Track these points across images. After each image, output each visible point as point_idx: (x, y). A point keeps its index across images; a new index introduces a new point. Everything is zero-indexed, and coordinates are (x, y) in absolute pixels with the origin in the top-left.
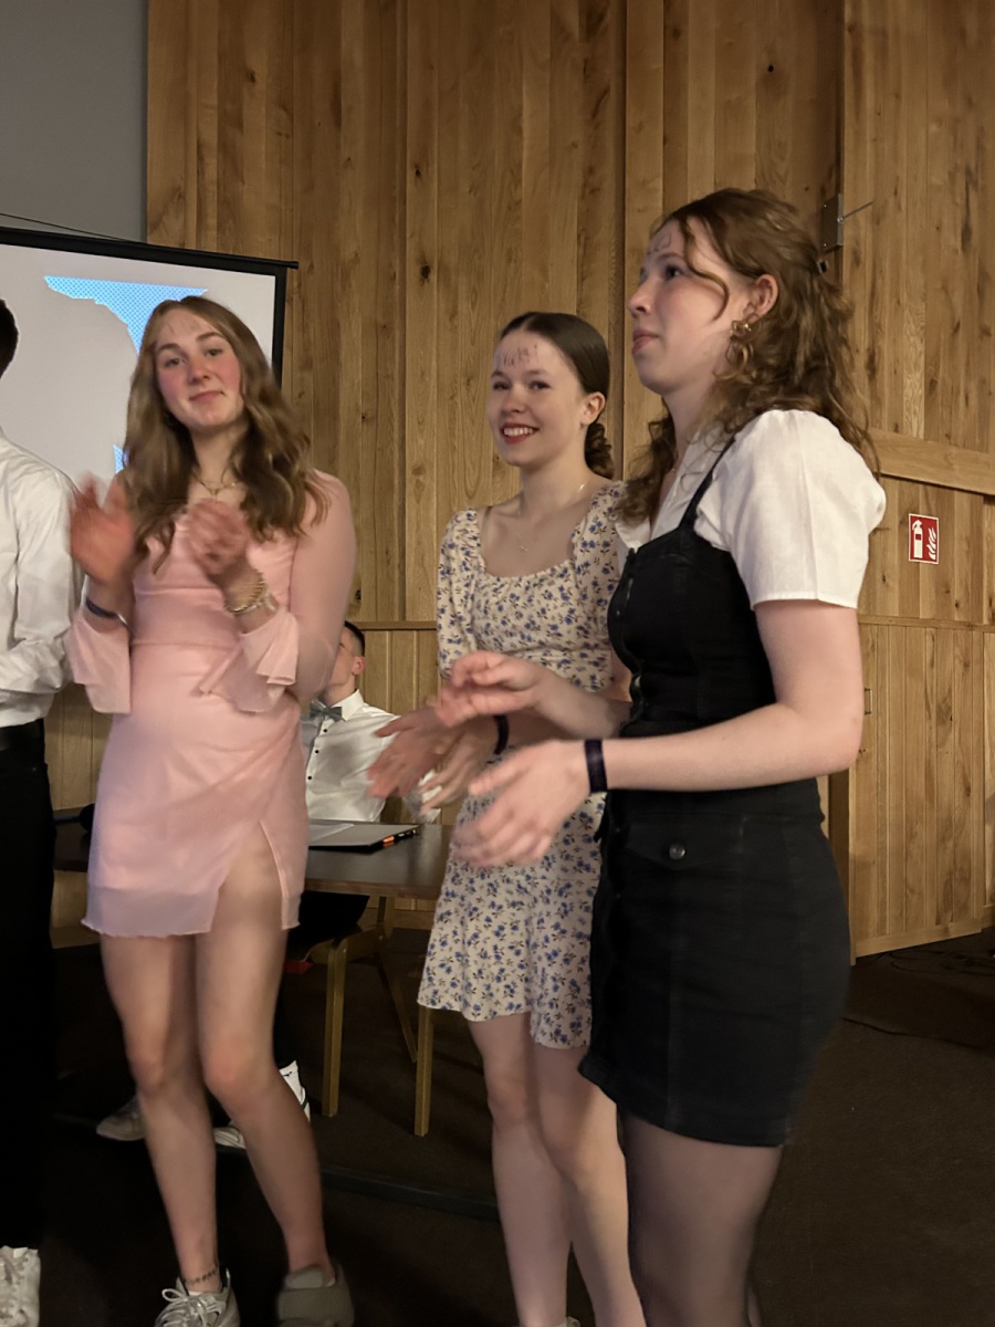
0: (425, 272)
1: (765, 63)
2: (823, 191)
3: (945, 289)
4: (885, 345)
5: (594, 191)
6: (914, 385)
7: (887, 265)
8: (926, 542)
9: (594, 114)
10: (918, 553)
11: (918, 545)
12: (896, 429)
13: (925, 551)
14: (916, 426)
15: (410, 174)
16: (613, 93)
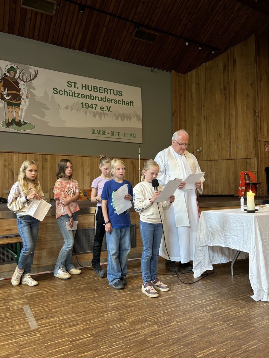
0: (205, 118)
1: (247, 94)
2: (254, 109)
4: (262, 126)
5: (226, 108)
6: (266, 130)
7: (262, 117)
8: (267, 148)
9: (226, 99)
10: (266, 150)
11: (266, 149)
12: (264, 135)
13: (267, 149)
14: (266, 134)
15: (202, 106)
16: (228, 98)
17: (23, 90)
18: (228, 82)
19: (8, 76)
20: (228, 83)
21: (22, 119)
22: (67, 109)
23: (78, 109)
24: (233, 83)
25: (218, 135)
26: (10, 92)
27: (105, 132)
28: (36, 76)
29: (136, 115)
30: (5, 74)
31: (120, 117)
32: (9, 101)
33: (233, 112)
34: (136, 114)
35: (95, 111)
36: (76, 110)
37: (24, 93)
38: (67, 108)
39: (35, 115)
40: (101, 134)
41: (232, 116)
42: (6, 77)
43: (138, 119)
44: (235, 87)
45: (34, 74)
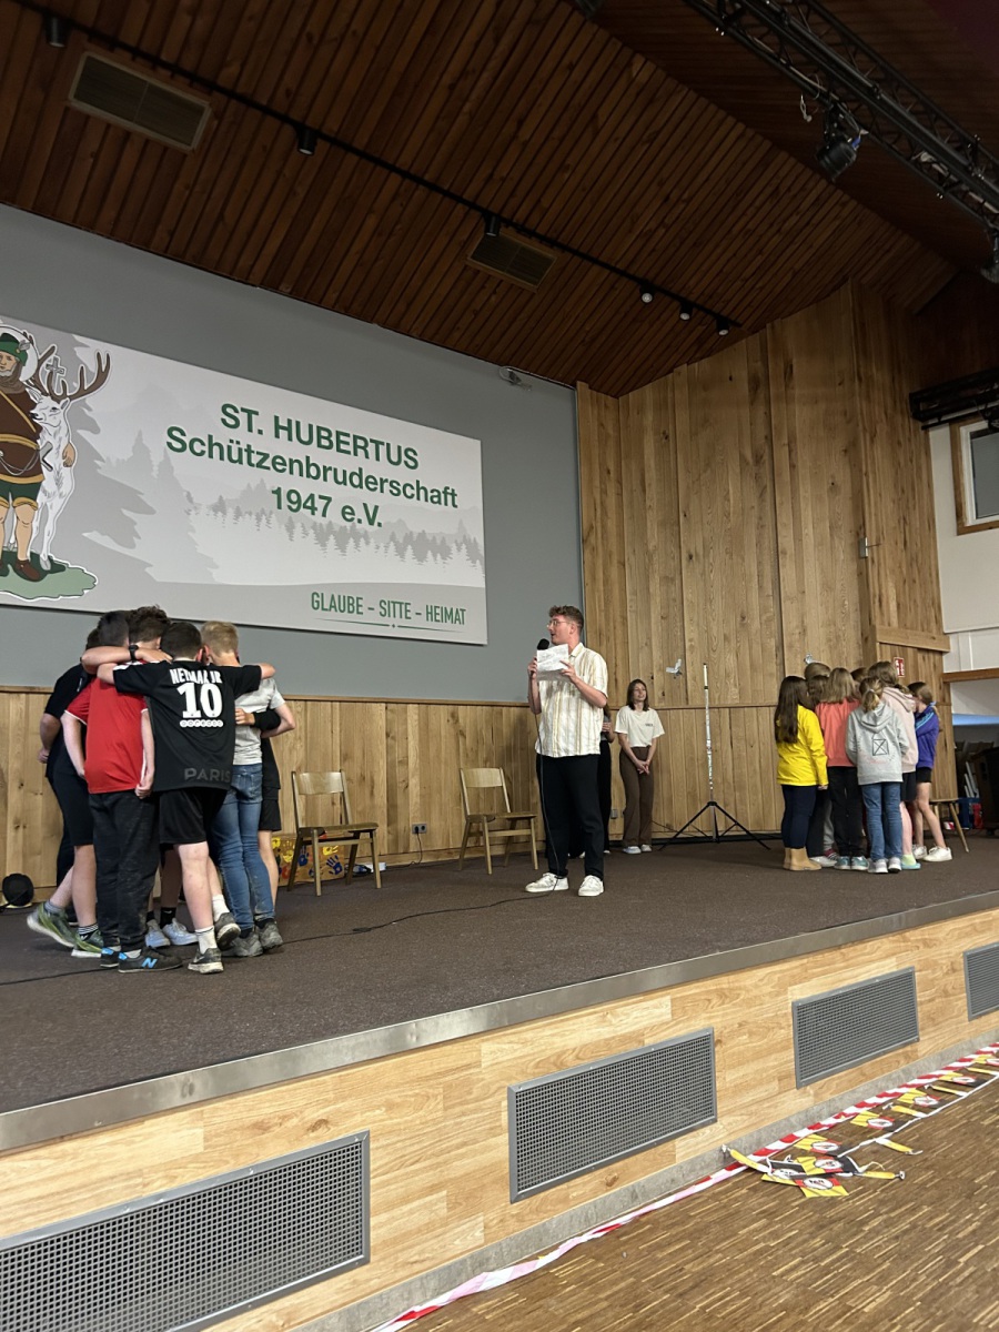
0: (691, 557)
1: (830, 481)
2: (858, 534)
3: (900, 567)
4: (883, 591)
5: (762, 527)
6: (893, 606)
7: (882, 561)
12: (889, 625)
14: (894, 620)
15: (682, 515)
16: (769, 488)
17: (51, 430)
18: (766, 437)
20: (769, 438)
21: (44, 551)
22: (220, 514)
23: (263, 512)
24: (786, 442)
25: (739, 619)
27: (360, 602)
28: (102, 376)
29: (466, 540)
31: (410, 547)
33: (786, 541)
34: (465, 537)
35: (324, 521)
36: (254, 517)
37: (55, 446)
38: (220, 507)
39: (95, 532)
40: (342, 612)
41: (784, 553)
43: (472, 557)
44: (793, 454)
45: (93, 368)
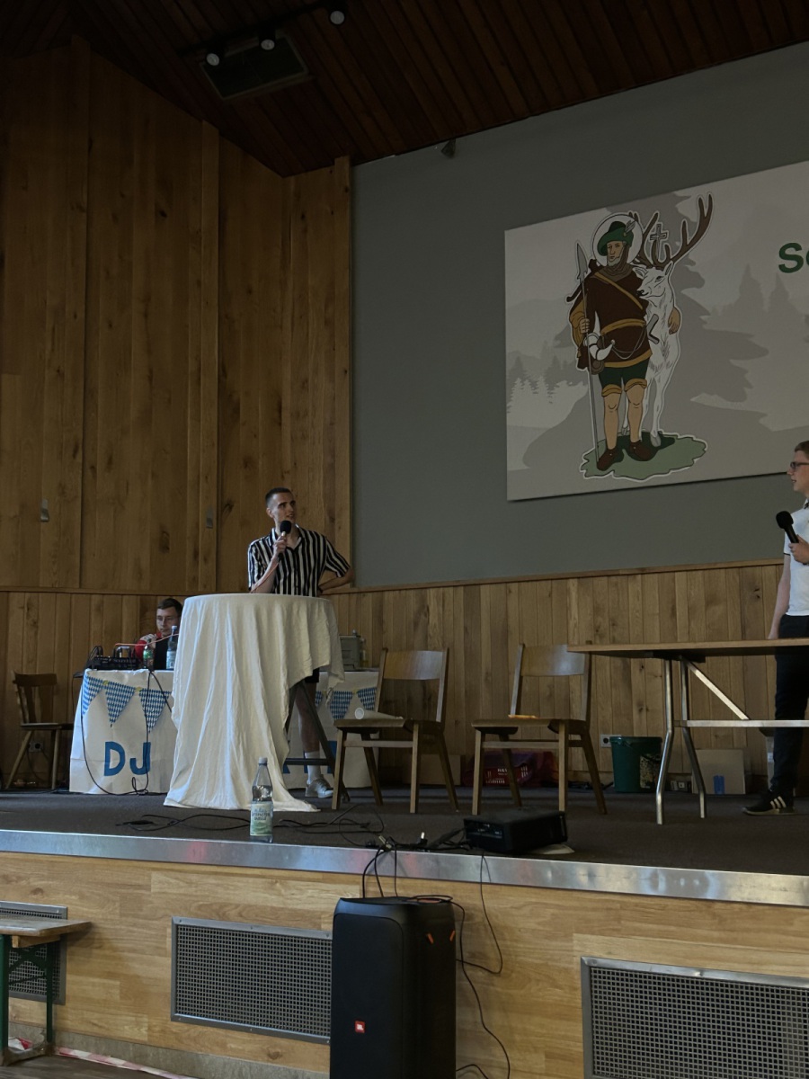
17: (656, 301)
19: (601, 266)
21: (654, 427)
26: (608, 329)
28: (705, 221)
30: (593, 263)
32: (608, 365)
37: (661, 316)
39: (703, 394)
42: (597, 274)
